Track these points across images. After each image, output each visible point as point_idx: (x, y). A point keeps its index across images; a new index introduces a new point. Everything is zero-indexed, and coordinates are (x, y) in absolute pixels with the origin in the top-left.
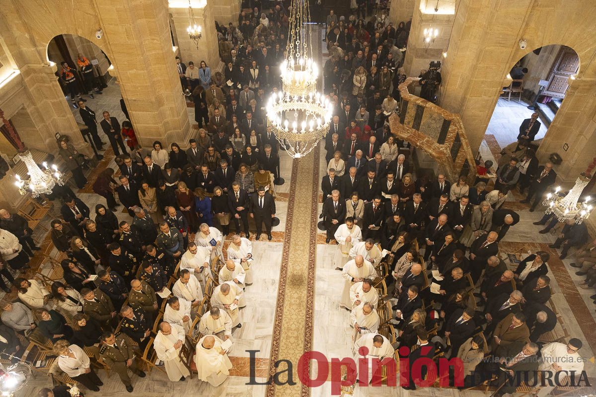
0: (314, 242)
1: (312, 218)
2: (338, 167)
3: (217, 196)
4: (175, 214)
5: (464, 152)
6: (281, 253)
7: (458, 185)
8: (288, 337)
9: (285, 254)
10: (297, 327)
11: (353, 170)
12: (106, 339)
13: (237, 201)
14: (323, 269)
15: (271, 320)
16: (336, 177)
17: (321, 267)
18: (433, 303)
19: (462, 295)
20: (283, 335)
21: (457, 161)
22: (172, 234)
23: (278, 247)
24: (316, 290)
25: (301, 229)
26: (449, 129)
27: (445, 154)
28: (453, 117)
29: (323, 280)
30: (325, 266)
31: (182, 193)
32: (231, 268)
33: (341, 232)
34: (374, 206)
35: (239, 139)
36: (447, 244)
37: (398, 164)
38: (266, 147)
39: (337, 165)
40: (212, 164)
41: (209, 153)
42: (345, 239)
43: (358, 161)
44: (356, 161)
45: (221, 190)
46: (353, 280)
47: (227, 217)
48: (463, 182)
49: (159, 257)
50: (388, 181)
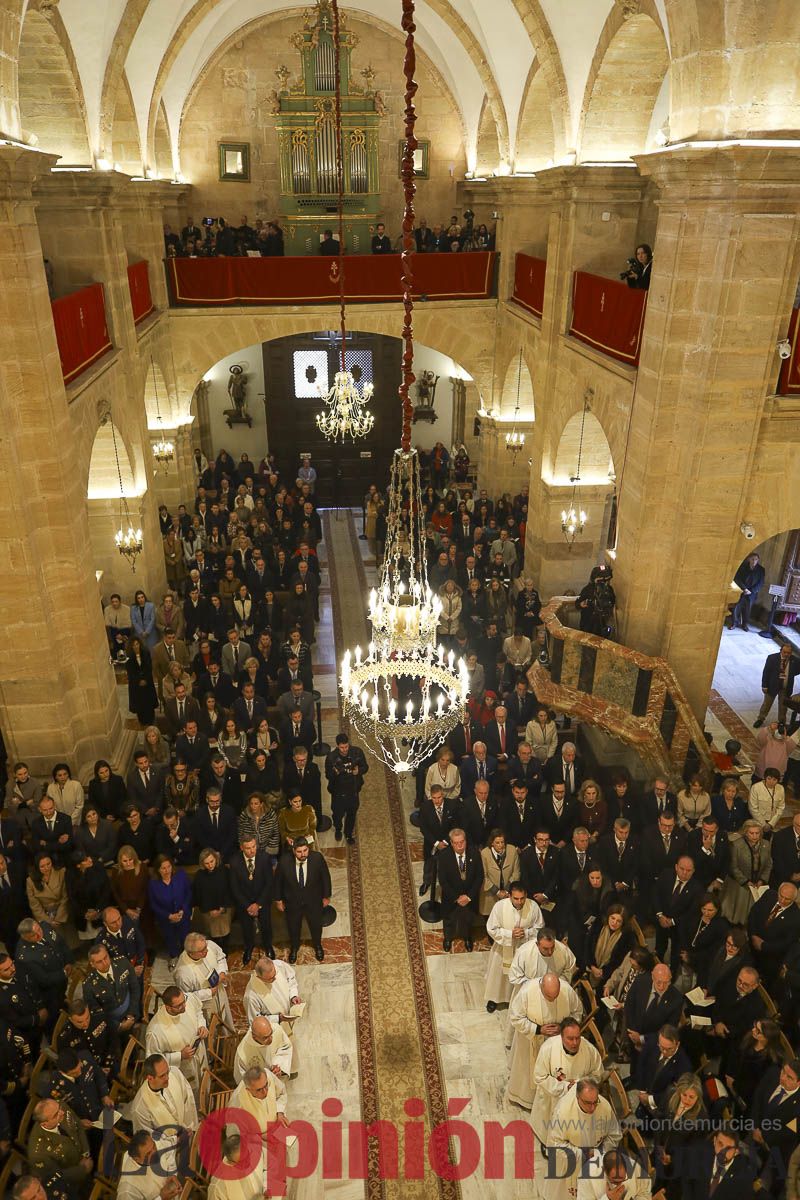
0: (418, 951)
1: (404, 899)
2: (448, 780)
3: (207, 870)
4: (120, 923)
5: (685, 727)
6: (351, 987)
7: (688, 794)
9: (360, 989)
11: (482, 787)
13: (251, 877)
14: (449, 1014)
16: (446, 801)
17: (444, 1011)
21: (673, 746)
22: (117, 973)
23: (343, 974)
24: (445, 1068)
25: (385, 926)
26: (652, 687)
27: (651, 735)
28: (655, 664)
29: (456, 1042)
30: (452, 1006)
31: (125, 871)
32: (263, 1038)
33: (500, 918)
34: (538, 851)
35: (232, 742)
36: (706, 920)
37: (564, 763)
38: (297, 752)
39: (444, 777)
40: (179, 801)
41: (175, 776)
42: (510, 933)
43: (481, 763)
44: (479, 765)
45: (215, 856)
46: (538, 1031)
47: (228, 917)
48: (697, 786)
49: (95, 1033)
50: (555, 800)
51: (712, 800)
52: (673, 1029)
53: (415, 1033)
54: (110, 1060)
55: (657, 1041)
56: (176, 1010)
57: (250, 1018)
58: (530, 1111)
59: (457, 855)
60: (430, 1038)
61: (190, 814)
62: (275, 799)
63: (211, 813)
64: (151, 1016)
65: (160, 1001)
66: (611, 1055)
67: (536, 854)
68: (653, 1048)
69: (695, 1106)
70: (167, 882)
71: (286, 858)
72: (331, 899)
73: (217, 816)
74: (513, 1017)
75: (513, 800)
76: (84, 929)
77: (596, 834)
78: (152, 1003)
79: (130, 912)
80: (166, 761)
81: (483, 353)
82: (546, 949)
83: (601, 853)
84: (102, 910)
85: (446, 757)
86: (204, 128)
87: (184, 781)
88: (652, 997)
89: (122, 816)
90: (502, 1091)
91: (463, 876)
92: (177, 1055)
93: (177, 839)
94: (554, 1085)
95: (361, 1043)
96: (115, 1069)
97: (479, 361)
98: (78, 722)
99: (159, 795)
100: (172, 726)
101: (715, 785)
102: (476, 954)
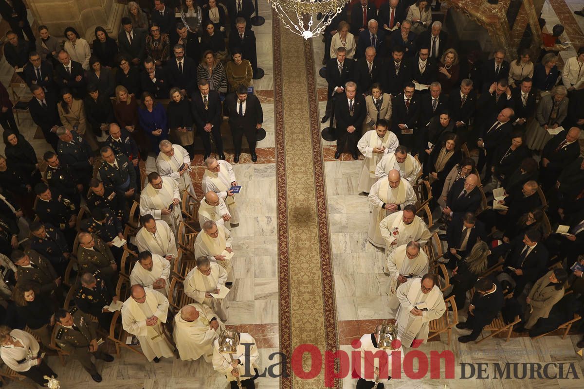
0: (319, 159)
1: (312, 125)
2: (346, 45)
3: (175, 101)
4: (120, 133)
5: (526, 14)
6: (274, 178)
7: (518, 63)
8: (300, 294)
9: (280, 179)
10: (311, 278)
11: (370, 52)
12: (61, 319)
13: (207, 108)
14: (336, 197)
15: (274, 272)
17: (334, 194)
18: (494, 229)
19: (534, 215)
20: (293, 292)
21: (514, 28)
22: (120, 163)
23: (270, 170)
24: (331, 227)
25: (298, 142)
27: (499, 19)
29: (339, 212)
30: (339, 192)
31: (121, 102)
33: (367, 141)
34: (405, 98)
35: (192, 14)
36: (513, 148)
37: (433, 36)
38: (238, 22)
39: (344, 43)
40: (156, 54)
41: (152, 36)
43: (373, 35)
44: (372, 37)
45: (180, 93)
46: (383, 207)
47: (192, 133)
48: (526, 58)
49: (109, 198)
50: (420, 61)
51: (535, 68)
53: (314, 207)
54: (122, 213)
59: (349, 100)
60: (322, 211)
61: (164, 63)
62: (222, 56)
63: (178, 62)
67: (404, 100)
70: (150, 110)
72: (263, 124)
73: (182, 65)
75: (393, 60)
79: (126, 127)
84: (108, 125)
85: (346, 28)
87: (159, 40)
91: (352, 114)
92: (159, 211)
93: (155, 80)
95: (279, 211)
99: (141, 49)
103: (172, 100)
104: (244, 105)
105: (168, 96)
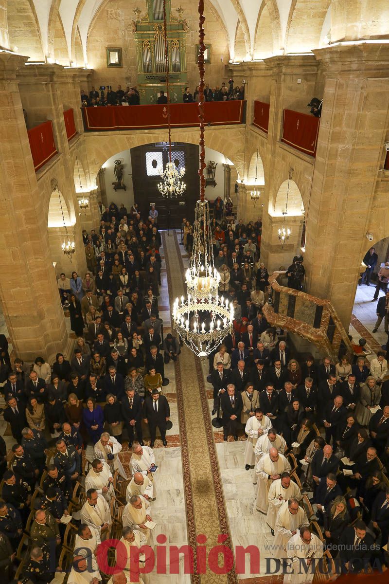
0: (211, 441)
1: (205, 417)
2: (225, 360)
3: (110, 404)
5: (339, 333)
6: (180, 458)
7: (341, 365)
9: (184, 459)
11: (241, 364)
13: (131, 407)
16: (224, 370)
17: (225, 469)
21: (333, 342)
22: (70, 452)
23: (177, 452)
24: (226, 495)
25: (196, 430)
26: (323, 314)
27: (323, 337)
28: (325, 302)
29: (230, 483)
30: (228, 466)
31: (72, 405)
32: (140, 482)
33: (251, 426)
34: (268, 394)
35: (121, 344)
36: (350, 426)
37: (280, 351)
38: (152, 349)
39: (223, 359)
40: (97, 371)
41: (95, 360)
42: (256, 432)
43: (242, 352)
44: (240, 353)
45: (114, 397)
46: (269, 478)
47: (120, 426)
48: (345, 361)
49: (60, 481)
50: (276, 369)
51: (352, 367)
52: (333, 475)
53: (211, 479)
54: (68, 493)
55: (326, 481)
56: (98, 470)
57: (133, 473)
58: (266, 514)
59: (230, 397)
60: (218, 482)
61: (102, 378)
62: (142, 371)
63: (112, 377)
64: (86, 473)
65: (91, 466)
66: (304, 488)
68: (324, 484)
69: (344, 510)
70: (92, 411)
71: (148, 399)
73: (115, 379)
74: (257, 471)
76: (53, 433)
77: (296, 385)
78: (87, 466)
79: (75, 424)
80: (89, 353)
81: (238, 152)
82: (272, 438)
83: (299, 394)
84: (62, 424)
85: (223, 349)
86: (100, 41)
87: (99, 362)
88: (324, 460)
89: (69, 379)
90: (253, 505)
91: (233, 406)
92: (100, 491)
93: (96, 389)
94: (277, 502)
95: (186, 484)
96: (70, 497)
97: (237, 155)
98: (47, 335)
99: (87, 369)
100: (91, 337)
101: (354, 361)
102: (239, 442)
103: (108, 403)
104: (157, 403)
105: (105, 400)
